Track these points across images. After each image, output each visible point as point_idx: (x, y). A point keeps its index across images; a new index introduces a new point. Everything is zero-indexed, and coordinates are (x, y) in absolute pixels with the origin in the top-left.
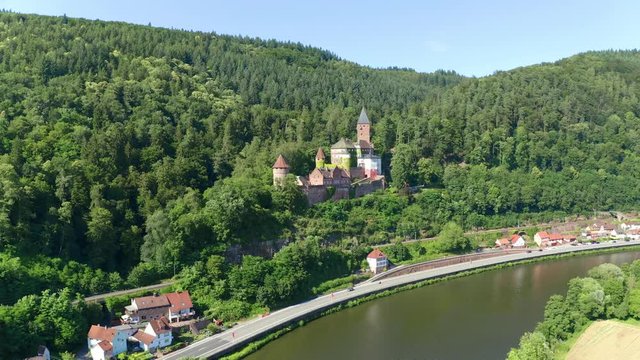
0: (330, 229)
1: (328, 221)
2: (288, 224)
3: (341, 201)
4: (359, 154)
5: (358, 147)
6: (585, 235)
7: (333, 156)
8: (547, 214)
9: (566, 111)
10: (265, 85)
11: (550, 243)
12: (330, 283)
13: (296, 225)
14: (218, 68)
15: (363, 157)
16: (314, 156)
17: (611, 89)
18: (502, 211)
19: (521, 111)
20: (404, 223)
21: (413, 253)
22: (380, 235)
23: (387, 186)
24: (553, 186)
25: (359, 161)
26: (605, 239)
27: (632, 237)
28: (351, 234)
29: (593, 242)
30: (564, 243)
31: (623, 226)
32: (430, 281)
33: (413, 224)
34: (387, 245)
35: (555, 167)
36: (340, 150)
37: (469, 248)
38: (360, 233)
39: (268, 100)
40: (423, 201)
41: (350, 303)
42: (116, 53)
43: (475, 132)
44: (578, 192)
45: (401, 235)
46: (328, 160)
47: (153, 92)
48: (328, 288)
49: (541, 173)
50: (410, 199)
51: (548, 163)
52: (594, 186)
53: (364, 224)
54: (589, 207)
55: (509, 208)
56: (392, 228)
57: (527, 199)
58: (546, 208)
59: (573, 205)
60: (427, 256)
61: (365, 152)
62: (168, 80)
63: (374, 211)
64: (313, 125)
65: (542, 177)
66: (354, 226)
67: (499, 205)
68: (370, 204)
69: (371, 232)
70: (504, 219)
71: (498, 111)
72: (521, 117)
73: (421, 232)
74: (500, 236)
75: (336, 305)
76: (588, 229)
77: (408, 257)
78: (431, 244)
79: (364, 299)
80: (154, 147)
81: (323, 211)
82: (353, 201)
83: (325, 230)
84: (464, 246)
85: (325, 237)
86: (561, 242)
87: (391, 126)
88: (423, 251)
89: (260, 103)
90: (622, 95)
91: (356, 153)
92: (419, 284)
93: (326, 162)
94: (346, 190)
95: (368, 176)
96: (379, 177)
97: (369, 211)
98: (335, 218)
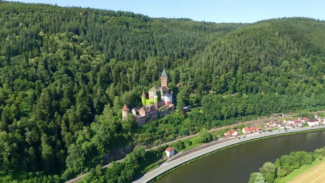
0: (149, 138)
1: (148, 134)
2: (130, 138)
3: (154, 122)
4: (162, 94)
5: (161, 90)
6: (266, 127)
7: (149, 95)
8: (249, 117)
9: (262, 60)
10: (116, 46)
11: (249, 132)
12: (149, 167)
13: (133, 138)
14: (92, 36)
15: (164, 95)
16: (141, 95)
17: (285, 45)
18: (228, 118)
19: (240, 61)
20: (182, 129)
21: (187, 145)
22: (171, 137)
23: (175, 109)
24: (253, 103)
25: (162, 97)
26: (275, 129)
27: (288, 128)
28: (158, 138)
29: (269, 131)
30: (256, 131)
31: (285, 121)
32: (193, 161)
33: (186, 129)
34: (175, 141)
35: (254, 91)
36: (153, 92)
37: (212, 139)
38: (162, 137)
39: (118, 55)
40: (191, 116)
41: (158, 178)
42: (41, 33)
43: (217, 76)
44: (265, 105)
45: (181, 135)
47: (61, 60)
48: (148, 169)
49: (247, 97)
50: (185, 116)
51: (252, 89)
52: (272, 101)
53: (164, 132)
54: (269, 112)
55: (231, 116)
56: (177, 132)
57: (240, 111)
58: (249, 114)
59: (262, 111)
60: (192, 146)
61: (165, 93)
62: (68, 49)
63: (169, 125)
64: (140, 70)
65: (248, 99)
66: (160, 134)
67: (226, 115)
68: (167, 122)
69: (167, 136)
70: (229, 121)
71: (229, 62)
72: (240, 64)
73: (190, 132)
74: (226, 130)
75: (152, 180)
76: (268, 124)
77: (184, 147)
78: (194, 140)
79: (164, 175)
80: (66, 100)
81: (146, 129)
82: (159, 121)
83: (146, 139)
84: (209, 139)
85: (147, 142)
86: (254, 131)
87: (177, 73)
88: (191, 143)
89: (114, 57)
90: (290, 48)
91: (160, 94)
92: (188, 163)
93: (146, 98)
94: (156, 115)
95: (166, 105)
96: (171, 105)
97: (166, 125)
98: (151, 132)
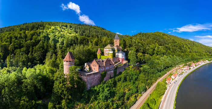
3: (110, 81)
4: (116, 51)
5: (116, 48)
6: (178, 72)
7: (105, 52)
15: (118, 52)
25: (117, 54)
36: (108, 50)
39: (86, 35)
40: (144, 71)
46: (102, 54)
50: (139, 71)
53: (124, 94)
61: (119, 51)
63: (128, 83)
68: (125, 79)
91: (115, 51)
93: (102, 55)
94: (112, 71)
95: (121, 61)
96: (125, 62)
97: (125, 84)
98: (106, 98)
